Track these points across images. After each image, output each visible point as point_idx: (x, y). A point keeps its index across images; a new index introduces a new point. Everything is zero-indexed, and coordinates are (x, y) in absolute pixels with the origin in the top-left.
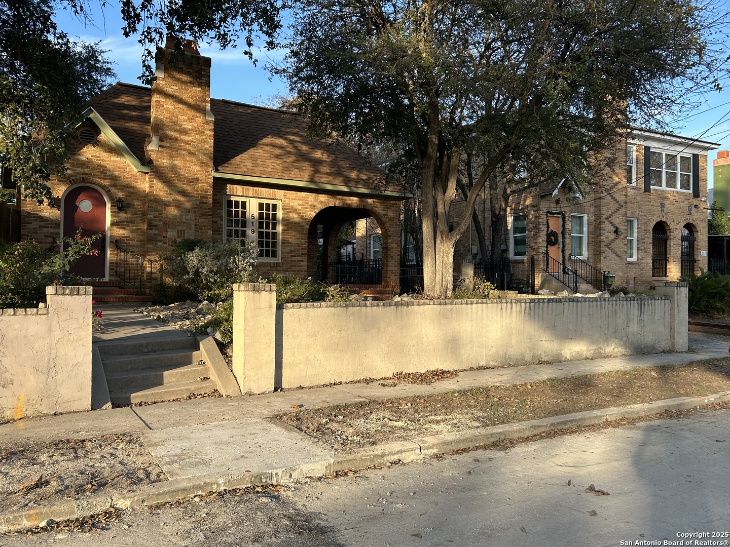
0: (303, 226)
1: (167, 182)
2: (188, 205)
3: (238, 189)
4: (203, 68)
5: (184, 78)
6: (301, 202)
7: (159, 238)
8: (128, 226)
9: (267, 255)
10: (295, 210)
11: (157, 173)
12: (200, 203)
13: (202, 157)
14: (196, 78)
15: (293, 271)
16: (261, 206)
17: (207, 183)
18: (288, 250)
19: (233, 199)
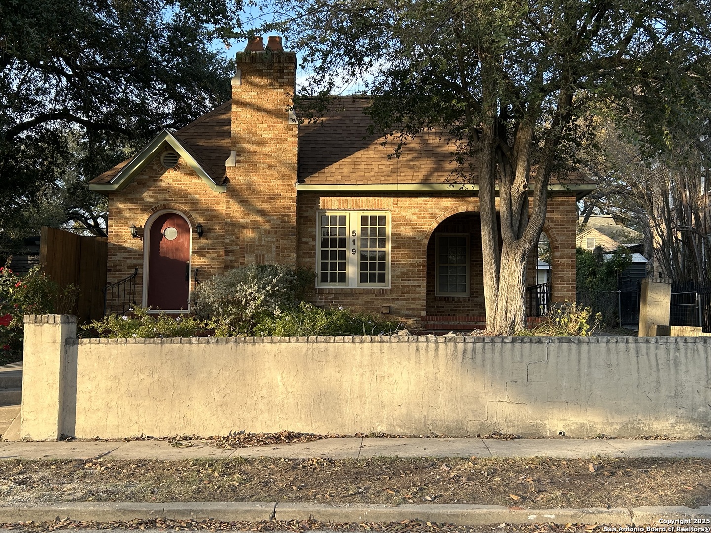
0: (421, 241)
1: (244, 202)
2: (267, 226)
3: (333, 202)
4: (285, 65)
5: (264, 81)
6: (416, 210)
7: (236, 264)
8: (208, 252)
9: (373, 280)
10: (408, 222)
11: (234, 193)
12: (282, 222)
13: (283, 169)
14: (276, 79)
15: (406, 299)
16: (364, 219)
17: (290, 198)
18: (398, 272)
19: (329, 214)
